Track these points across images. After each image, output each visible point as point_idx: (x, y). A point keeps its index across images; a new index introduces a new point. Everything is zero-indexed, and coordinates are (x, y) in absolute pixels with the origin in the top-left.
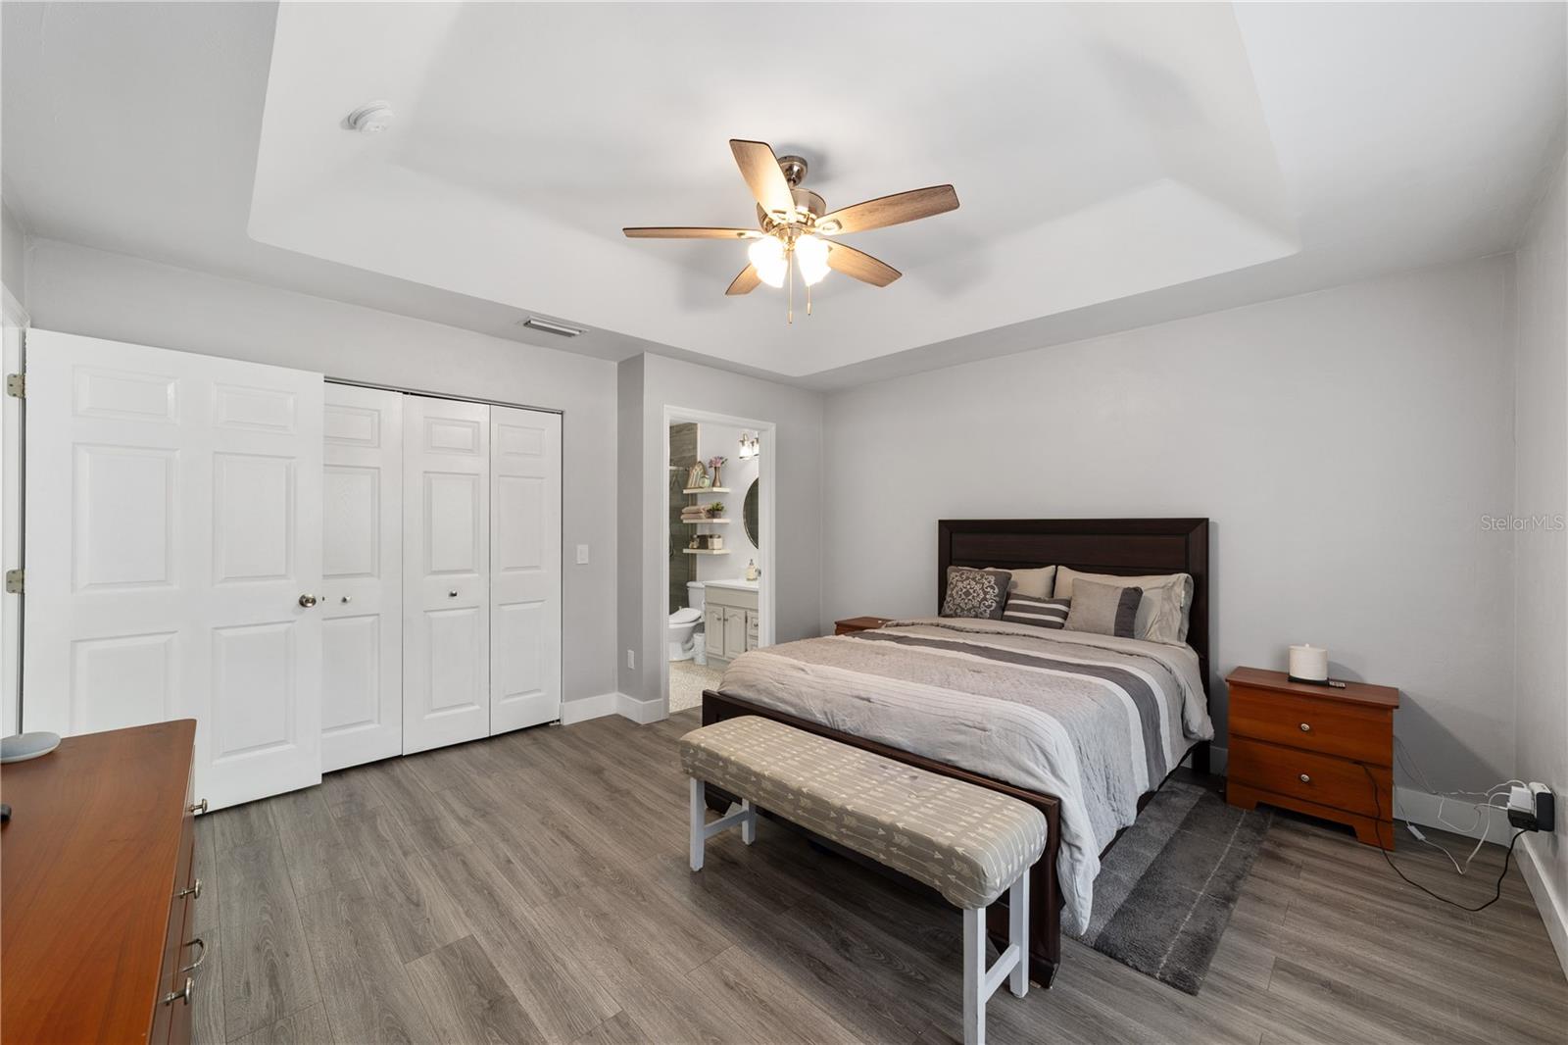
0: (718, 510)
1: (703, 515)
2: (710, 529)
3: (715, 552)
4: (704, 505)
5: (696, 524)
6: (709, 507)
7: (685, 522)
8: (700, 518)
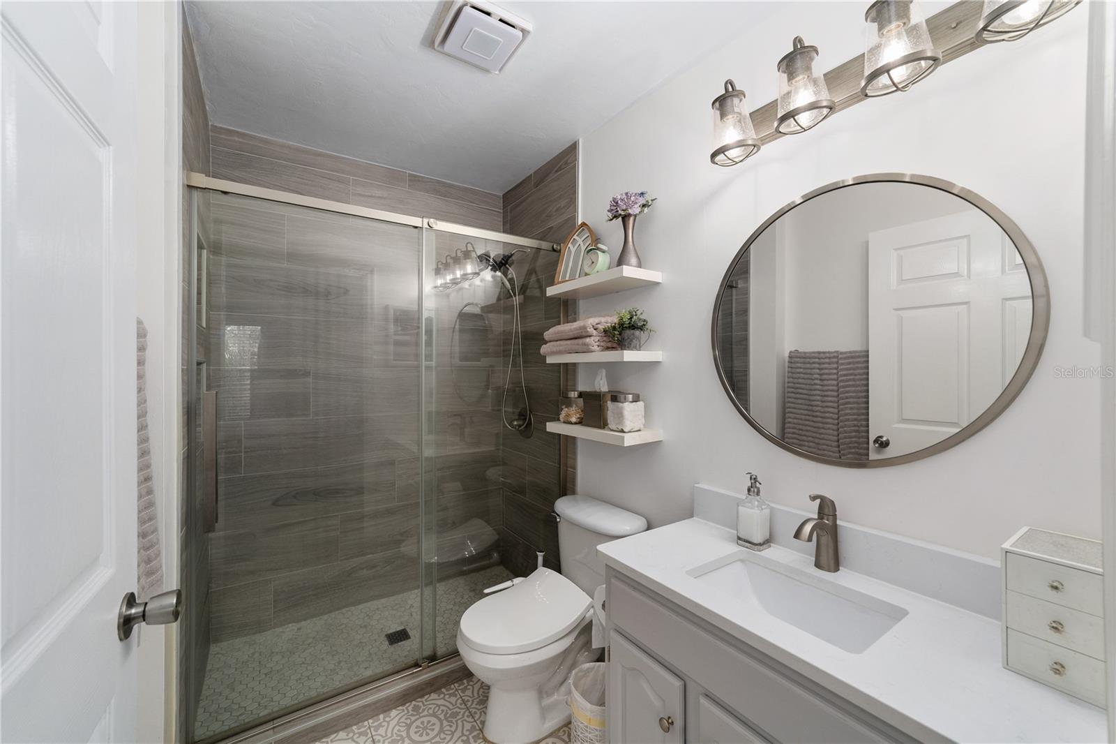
0: (633, 327)
1: (594, 342)
2: (611, 378)
3: (630, 440)
4: (595, 320)
5: (574, 365)
6: (610, 320)
7: (549, 360)
8: (588, 351)
